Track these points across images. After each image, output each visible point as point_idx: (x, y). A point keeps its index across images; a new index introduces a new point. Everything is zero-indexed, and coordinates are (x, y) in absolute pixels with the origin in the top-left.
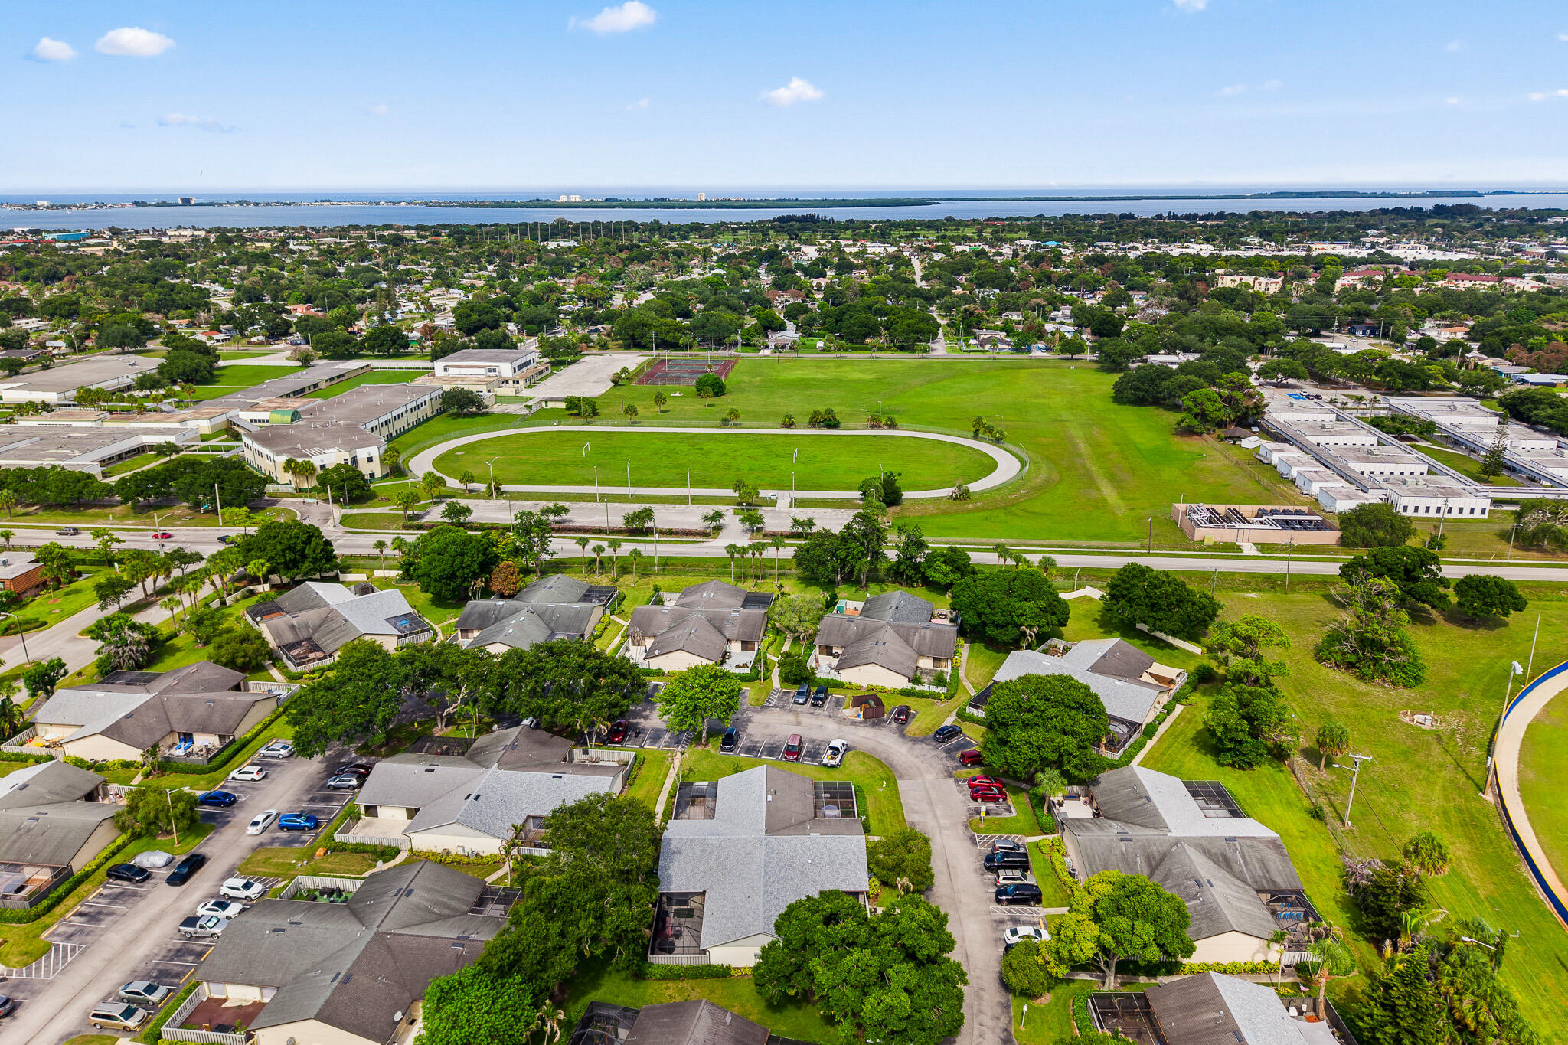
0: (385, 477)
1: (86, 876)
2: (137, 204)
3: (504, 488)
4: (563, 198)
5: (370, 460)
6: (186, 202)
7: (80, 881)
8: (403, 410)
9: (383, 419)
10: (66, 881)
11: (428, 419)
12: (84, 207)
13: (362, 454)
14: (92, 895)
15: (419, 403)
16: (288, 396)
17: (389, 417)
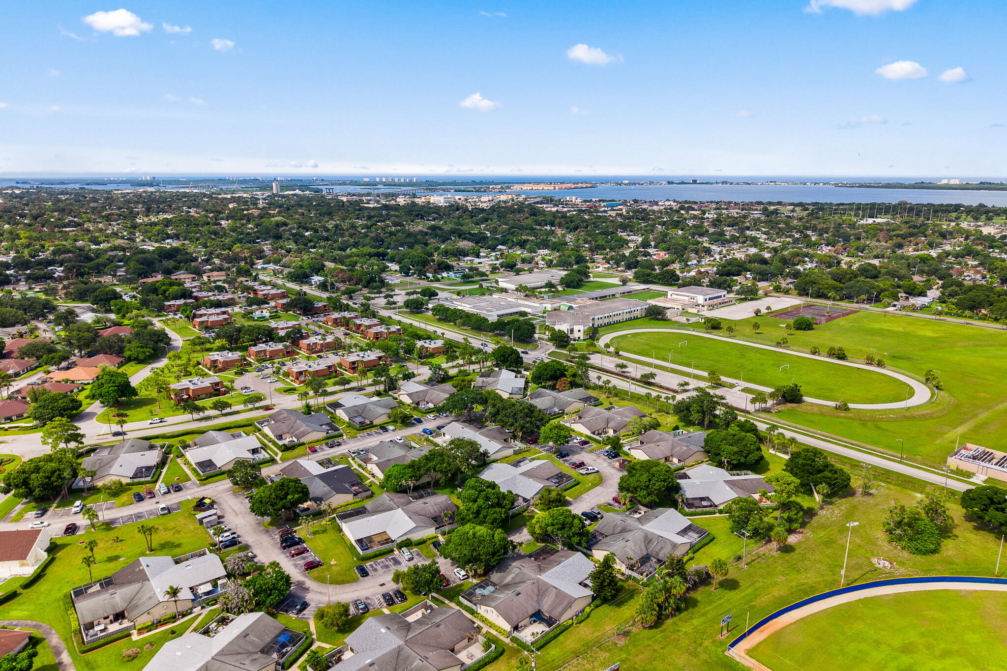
0: (584, 340)
1: (376, 426)
2: (669, 183)
3: (621, 353)
4: (945, 182)
5: (579, 331)
6: (695, 182)
7: (373, 427)
8: (621, 312)
9: (606, 315)
10: (371, 425)
11: (637, 318)
12: (642, 184)
13: (576, 328)
14: (374, 430)
15: (632, 310)
16: (596, 298)
17: (611, 314)
